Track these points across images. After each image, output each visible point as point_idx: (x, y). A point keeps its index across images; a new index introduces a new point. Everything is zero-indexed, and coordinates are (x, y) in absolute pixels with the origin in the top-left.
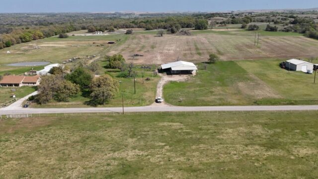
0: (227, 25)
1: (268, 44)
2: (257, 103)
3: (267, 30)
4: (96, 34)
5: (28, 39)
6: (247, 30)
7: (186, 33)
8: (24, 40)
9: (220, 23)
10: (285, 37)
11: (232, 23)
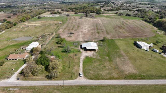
0: (110, 11)
1: (127, 26)
2: (126, 77)
3: (126, 15)
4: (54, 16)
5: (24, 20)
6: (118, 15)
7: (92, 17)
8: (22, 21)
9: (107, 10)
10: (135, 21)
11: (112, 11)
